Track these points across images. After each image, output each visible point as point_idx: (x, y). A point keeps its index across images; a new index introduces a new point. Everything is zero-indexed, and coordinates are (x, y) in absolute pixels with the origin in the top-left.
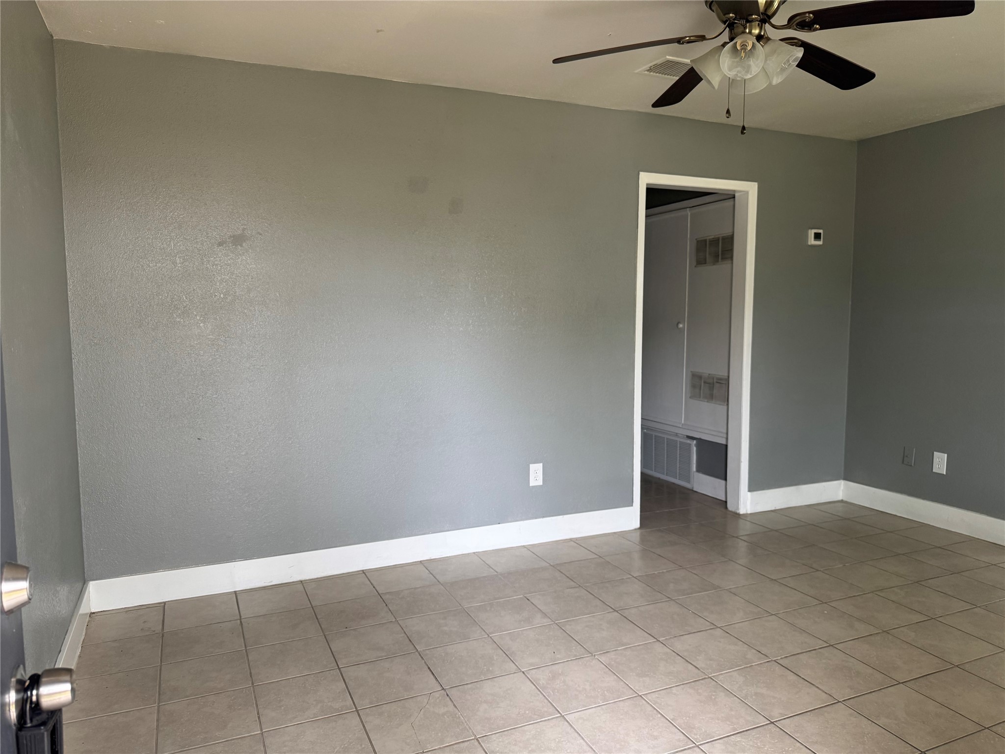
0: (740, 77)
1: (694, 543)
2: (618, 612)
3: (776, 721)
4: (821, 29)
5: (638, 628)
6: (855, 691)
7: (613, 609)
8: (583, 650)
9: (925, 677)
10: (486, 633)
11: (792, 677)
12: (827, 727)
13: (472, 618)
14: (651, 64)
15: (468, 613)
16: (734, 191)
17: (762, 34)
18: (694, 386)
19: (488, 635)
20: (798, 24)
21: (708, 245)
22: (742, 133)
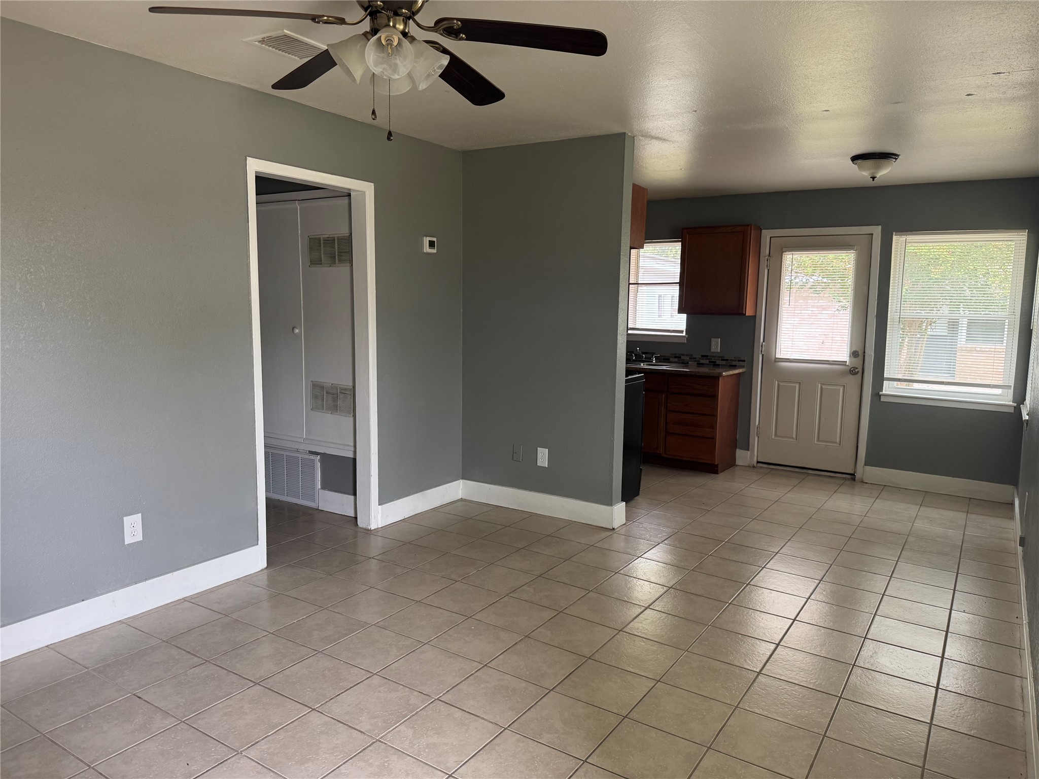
0: (386, 76)
1: (330, 575)
2: (260, 685)
3: (454, 772)
4: (467, 39)
5: (288, 699)
6: (516, 712)
7: (253, 682)
8: (224, 749)
9: (568, 678)
10: (85, 763)
11: (458, 714)
12: (501, 763)
13: (60, 746)
14: (263, 36)
15: (52, 741)
16: (350, 190)
17: (407, 31)
18: (315, 397)
19: (89, 766)
20: (444, 30)
21: (322, 244)
22: (389, 139)
